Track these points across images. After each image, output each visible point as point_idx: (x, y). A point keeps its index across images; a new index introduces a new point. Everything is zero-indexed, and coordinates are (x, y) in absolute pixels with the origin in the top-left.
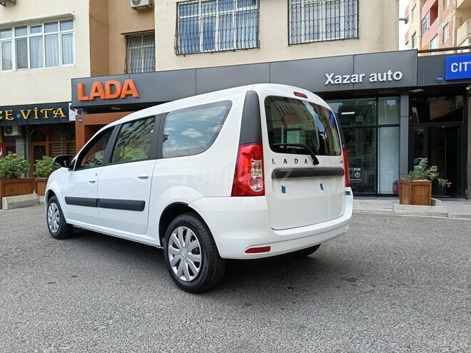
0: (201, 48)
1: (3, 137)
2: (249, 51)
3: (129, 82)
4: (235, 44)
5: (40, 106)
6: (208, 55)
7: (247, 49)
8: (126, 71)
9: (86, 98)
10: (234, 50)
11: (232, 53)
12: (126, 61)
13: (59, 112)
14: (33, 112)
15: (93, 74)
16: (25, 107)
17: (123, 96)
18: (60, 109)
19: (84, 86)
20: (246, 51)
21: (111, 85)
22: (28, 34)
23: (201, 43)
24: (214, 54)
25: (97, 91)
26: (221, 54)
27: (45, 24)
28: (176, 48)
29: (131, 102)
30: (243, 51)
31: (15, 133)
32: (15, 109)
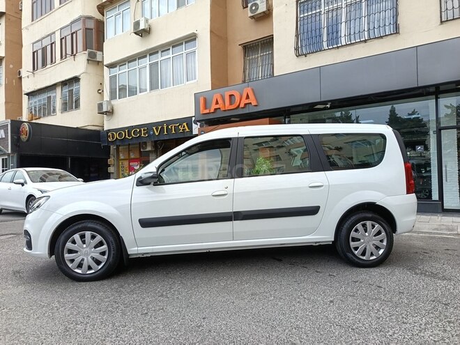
0: (325, 44)
1: (140, 152)
2: (385, 39)
3: (248, 90)
4: (366, 33)
5: (168, 122)
6: (333, 51)
7: (381, 37)
8: (244, 82)
9: (207, 111)
10: (365, 41)
11: (363, 44)
12: (244, 72)
13: (184, 127)
14: (163, 128)
15: (214, 87)
16: (156, 124)
17: (242, 105)
18: (185, 124)
19: (205, 100)
20: (381, 40)
21: (231, 96)
22: (159, 58)
23: (325, 38)
24: (341, 49)
25: (217, 103)
26: (348, 48)
27: (173, 47)
28: (296, 49)
29: (250, 111)
30: (376, 41)
31: (149, 149)
32: (149, 126)
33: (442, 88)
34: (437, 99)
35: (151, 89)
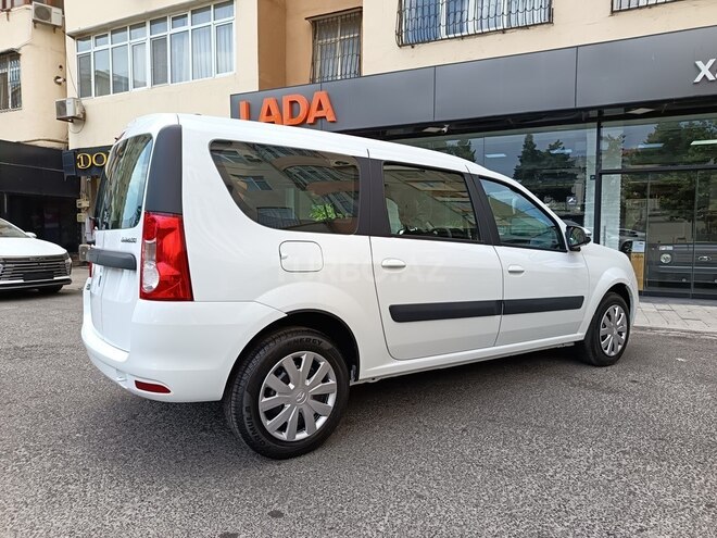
0: (443, 30)
2: (532, 31)
3: (321, 96)
4: (505, 18)
6: (455, 42)
7: (527, 27)
8: (313, 81)
10: (504, 31)
11: (499, 36)
12: (313, 63)
15: (263, 85)
17: (311, 120)
19: (249, 106)
20: (527, 31)
21: (292, 103)
22: (169, 29)
23: (443, 21)
24: (466, 40)
25: (268, 113)
26: (478, 39)
27: (193, 12)
28: (399, 34)
30: (519, 32)
33: (607, 113)
34: (599, 127)
35: (155, 82)
